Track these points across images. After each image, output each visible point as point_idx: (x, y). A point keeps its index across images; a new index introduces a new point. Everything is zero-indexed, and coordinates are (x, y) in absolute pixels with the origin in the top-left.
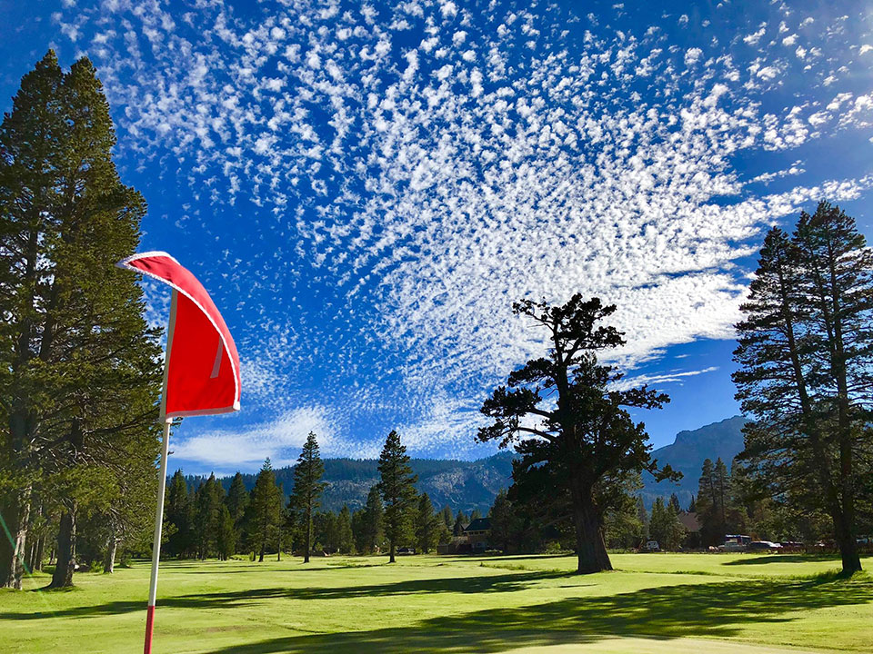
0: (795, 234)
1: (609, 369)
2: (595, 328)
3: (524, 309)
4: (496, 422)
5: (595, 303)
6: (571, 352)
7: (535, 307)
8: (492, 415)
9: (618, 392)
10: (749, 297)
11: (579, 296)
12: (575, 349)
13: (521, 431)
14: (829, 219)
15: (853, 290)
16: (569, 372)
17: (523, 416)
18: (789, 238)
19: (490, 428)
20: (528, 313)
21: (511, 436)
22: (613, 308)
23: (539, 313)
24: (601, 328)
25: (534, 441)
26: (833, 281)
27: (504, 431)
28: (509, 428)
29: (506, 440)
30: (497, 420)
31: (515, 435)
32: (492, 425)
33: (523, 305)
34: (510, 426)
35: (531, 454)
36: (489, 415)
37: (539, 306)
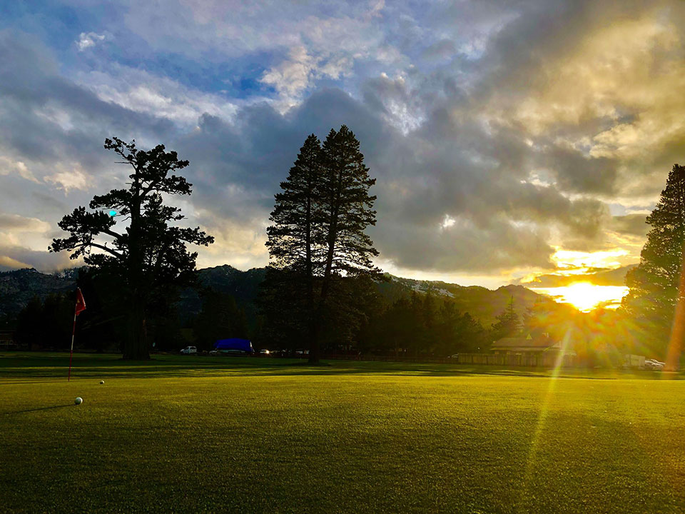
0: (324, 143)
1: (174, 210)
2: (169, 176)
3: (114, 146)
4: (71, 236)
5: (173, 156)
6: (146, 190)
7: (125, 146)
8: (69, 230)
9: (177, 228)
10: (288, 179)
11: (163, 147)
12: (150, 189)
13: (92, 247)
14: (345, 139)
15: (351, 188)
16: (142, 206)
17: (96, 234)
18: (321, 145)
19: (64, 240)
20: (117, 150)
21: (82, 249)
22: (186, 163)
23: (127, 152)
24: (173, 176)
25: (102, 255)
26: (340, 180)
27: (77, 244)
28: (82, 243)
29: (78, 253)
30: (72, 234)
31: (87, 249)
32: (67, 238)
33: (114, 142)
34: (83, 241)
35: (97, 266)
36: (66, 229)
37: (128, 147)
